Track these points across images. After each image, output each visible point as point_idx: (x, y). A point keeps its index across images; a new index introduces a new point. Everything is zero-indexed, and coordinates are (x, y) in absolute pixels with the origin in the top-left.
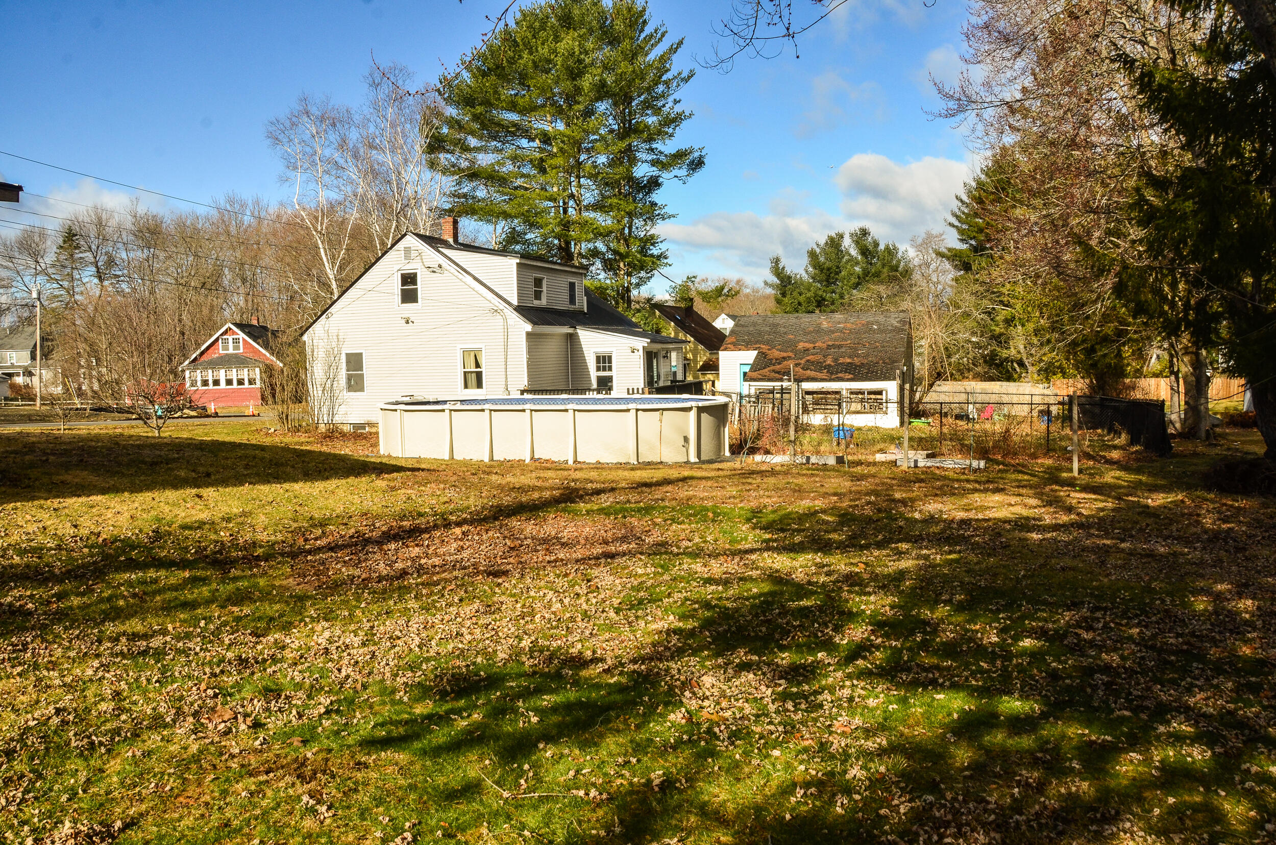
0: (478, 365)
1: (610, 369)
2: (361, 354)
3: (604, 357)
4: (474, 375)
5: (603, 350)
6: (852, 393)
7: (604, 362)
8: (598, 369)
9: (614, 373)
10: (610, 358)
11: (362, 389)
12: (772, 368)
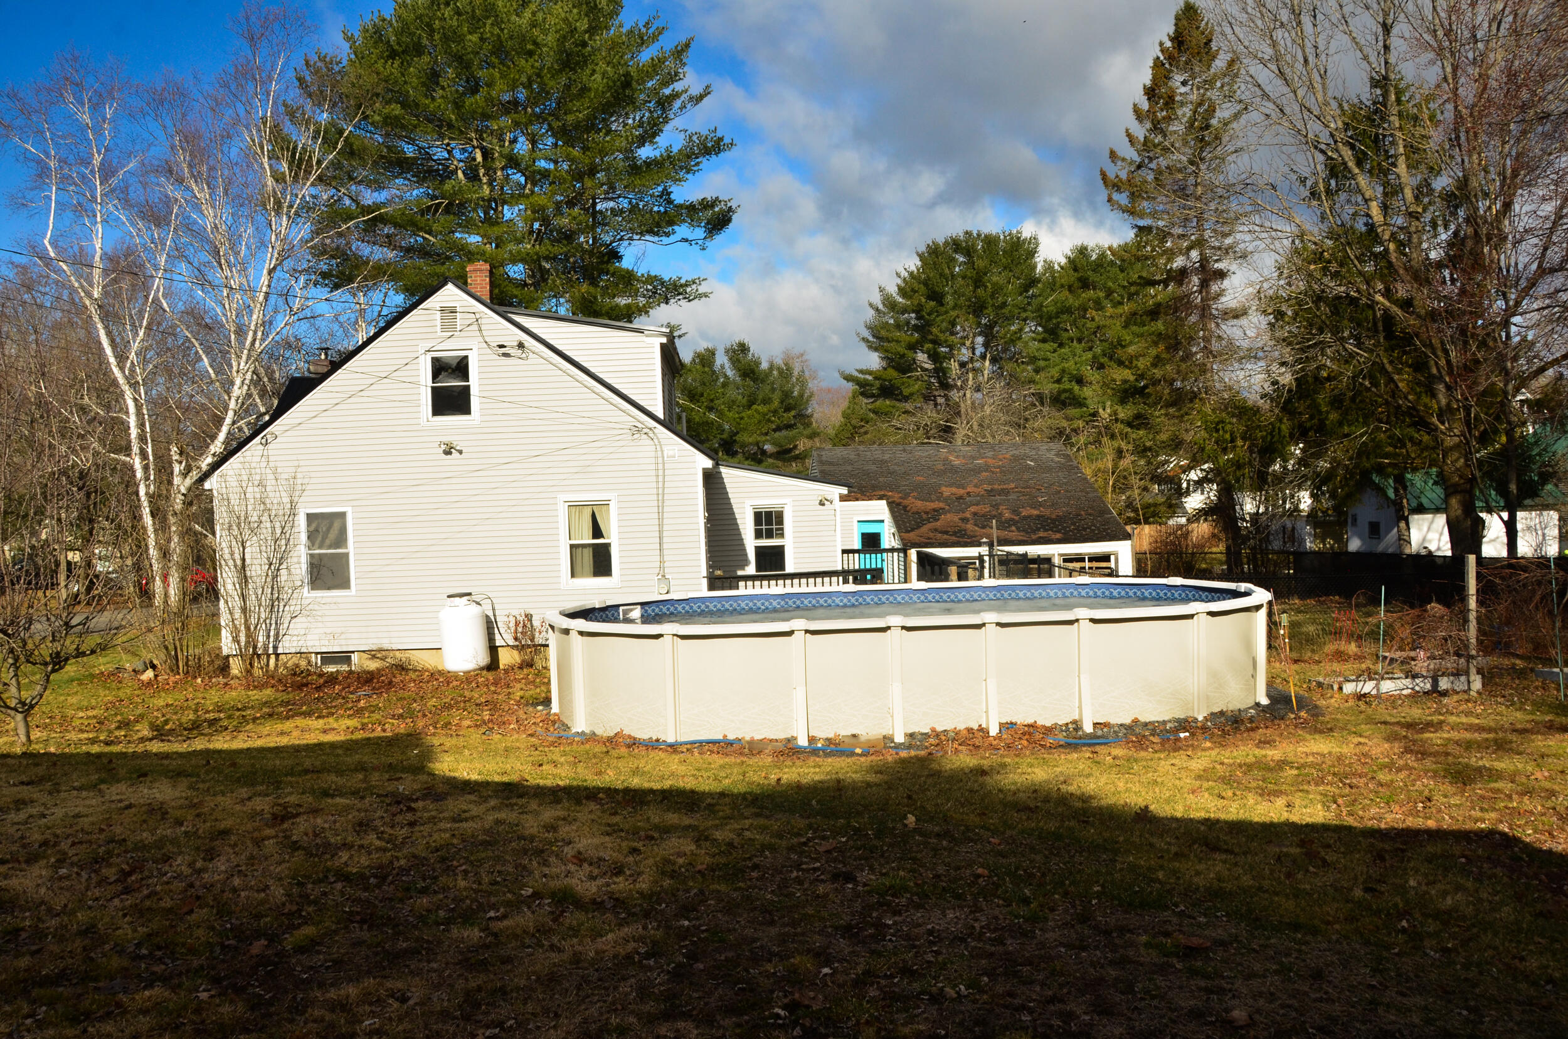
1: (782, 535)
2: (342, 515)
3: (769, 514)
4: (591, 552)
5: (768, 502)
6: (1065, 561)
8: (758, 535)
9: (786, 541)
10: (780, 514)
11: (343, 583)
12: (930, 526)
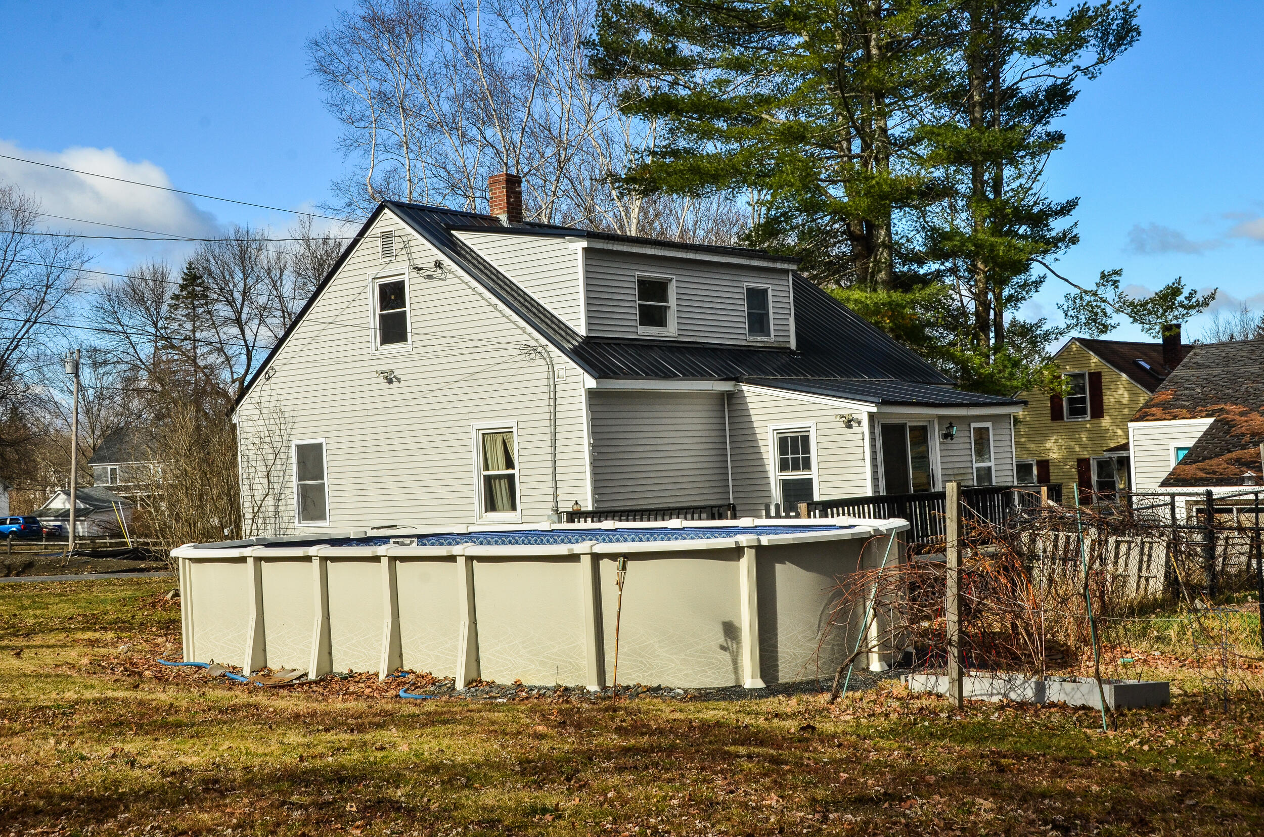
0: (510, 464)
1: (807, 465)
2: (319, 447)
3: (794, 439)
4: (504, 483)
5: (792, 425)
7: (795, 452)
8: (784, 466)
9: (813, 474)
10: (806, 440)
11: (322, 515)
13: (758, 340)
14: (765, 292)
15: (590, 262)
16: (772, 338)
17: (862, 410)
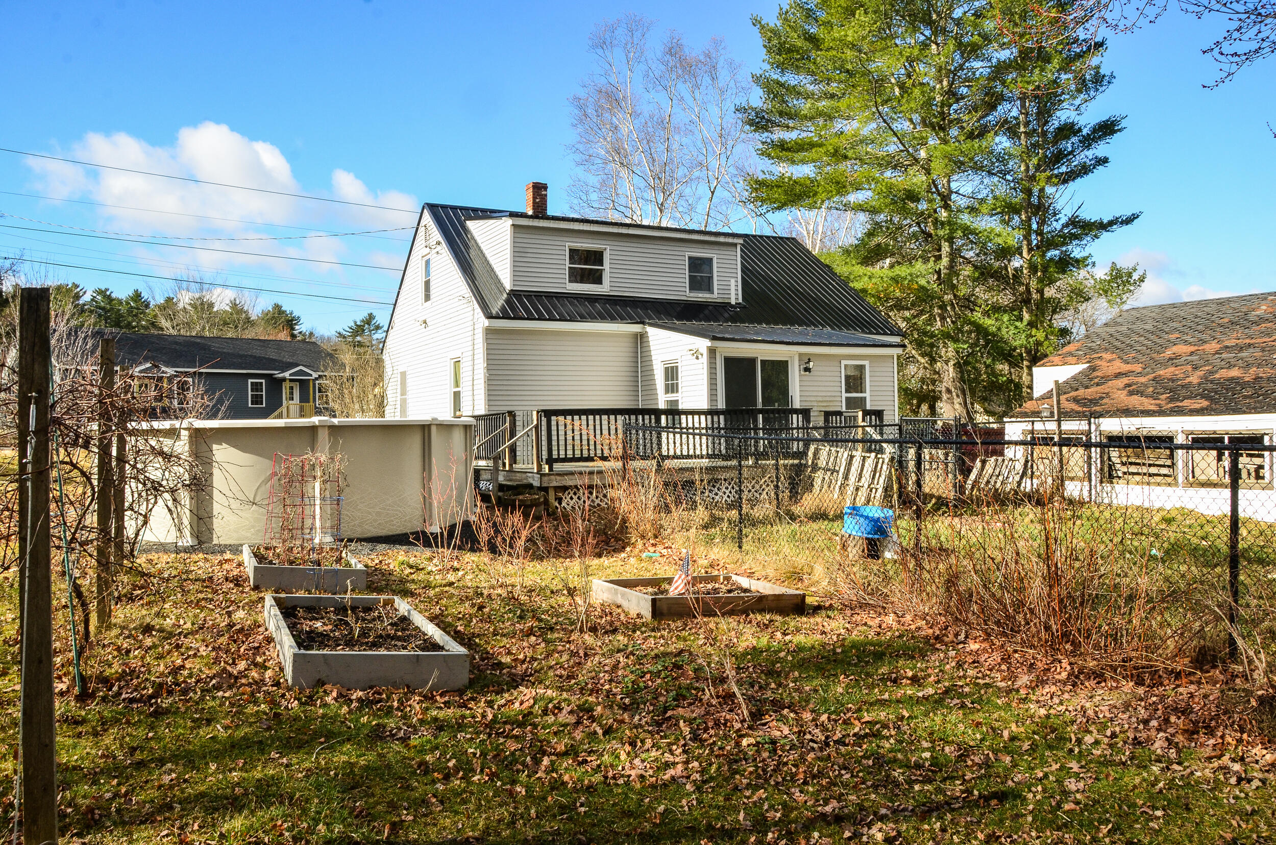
1: (677, 389)
2: (406, 373)
3: (672, 369)
5: (670, 356)
6: (1197, 440)
7: (673, 378)
8: (667, 389)
9: (679, 395)
10: (677, 369)
13: (701, 296)
14: (711, 260)
15: (517, 235)
16: (715, 295)
17: (703, 344)
